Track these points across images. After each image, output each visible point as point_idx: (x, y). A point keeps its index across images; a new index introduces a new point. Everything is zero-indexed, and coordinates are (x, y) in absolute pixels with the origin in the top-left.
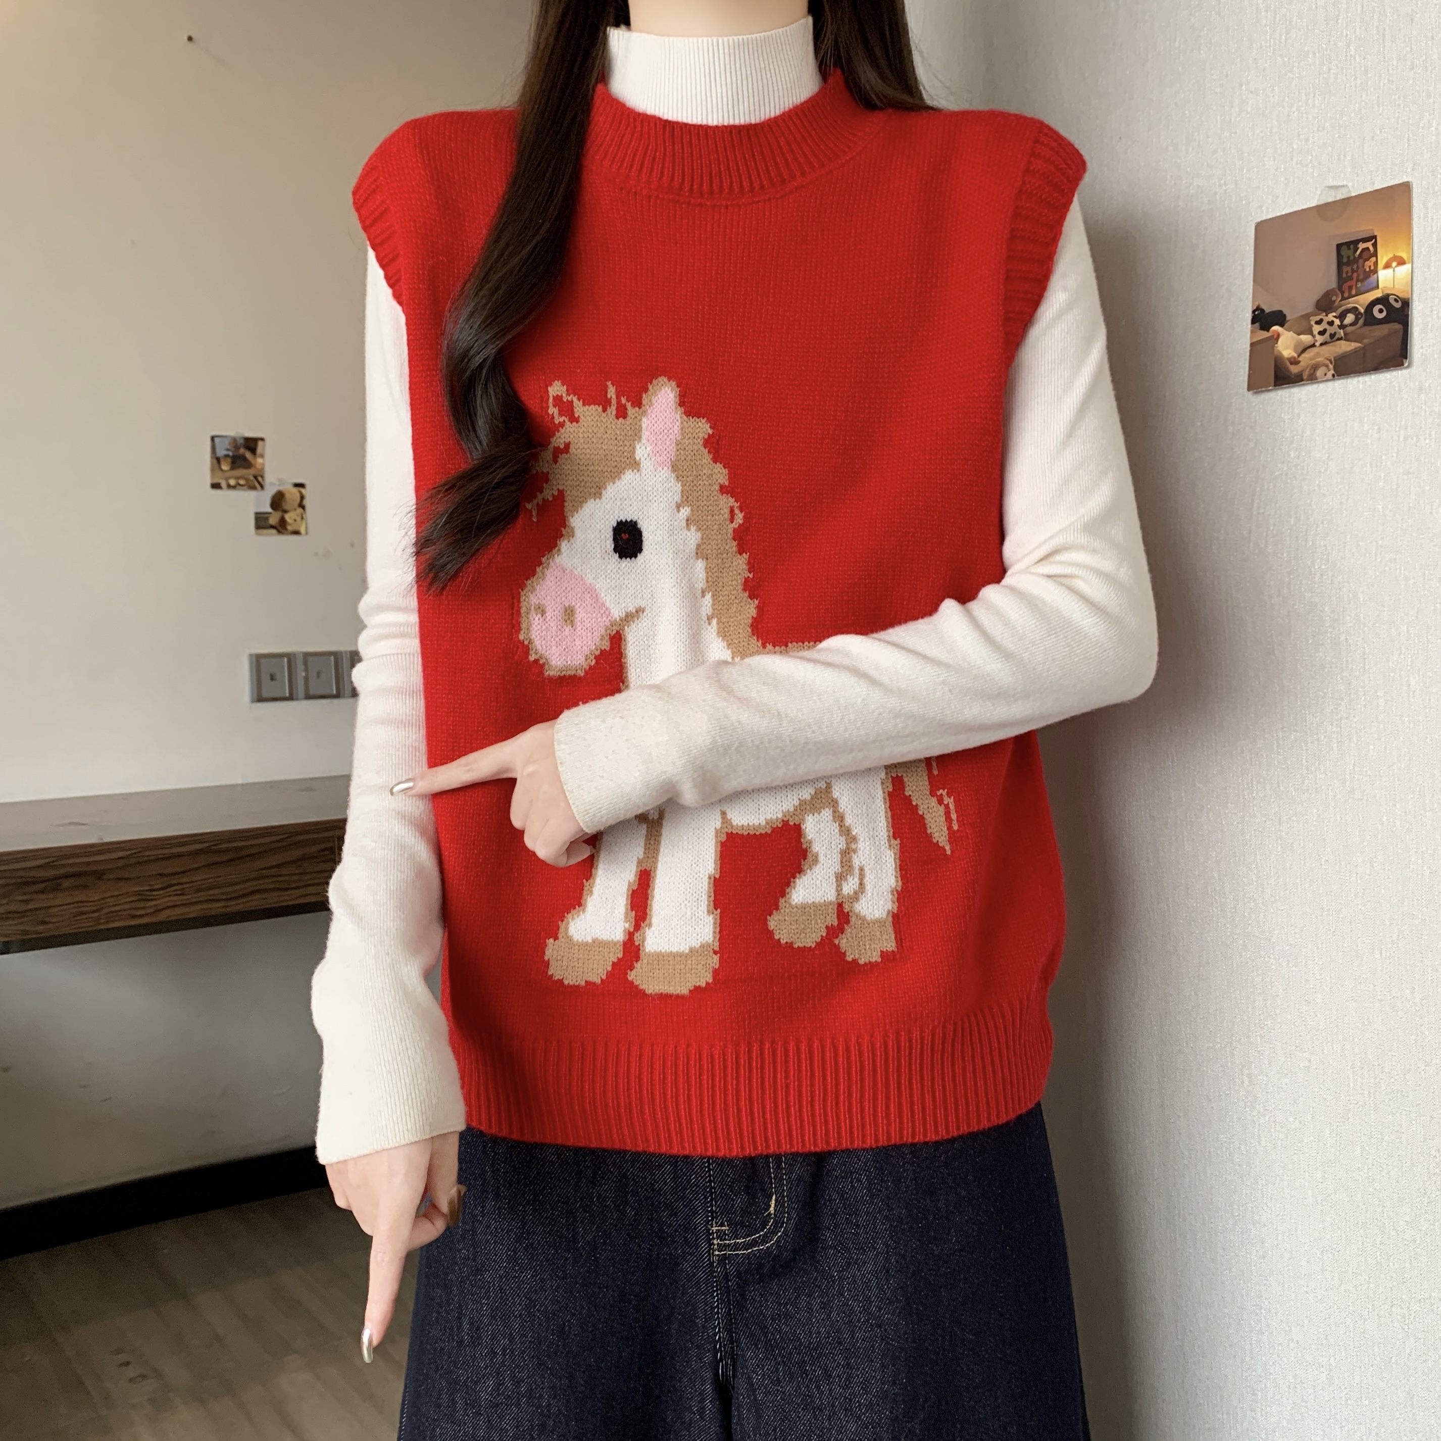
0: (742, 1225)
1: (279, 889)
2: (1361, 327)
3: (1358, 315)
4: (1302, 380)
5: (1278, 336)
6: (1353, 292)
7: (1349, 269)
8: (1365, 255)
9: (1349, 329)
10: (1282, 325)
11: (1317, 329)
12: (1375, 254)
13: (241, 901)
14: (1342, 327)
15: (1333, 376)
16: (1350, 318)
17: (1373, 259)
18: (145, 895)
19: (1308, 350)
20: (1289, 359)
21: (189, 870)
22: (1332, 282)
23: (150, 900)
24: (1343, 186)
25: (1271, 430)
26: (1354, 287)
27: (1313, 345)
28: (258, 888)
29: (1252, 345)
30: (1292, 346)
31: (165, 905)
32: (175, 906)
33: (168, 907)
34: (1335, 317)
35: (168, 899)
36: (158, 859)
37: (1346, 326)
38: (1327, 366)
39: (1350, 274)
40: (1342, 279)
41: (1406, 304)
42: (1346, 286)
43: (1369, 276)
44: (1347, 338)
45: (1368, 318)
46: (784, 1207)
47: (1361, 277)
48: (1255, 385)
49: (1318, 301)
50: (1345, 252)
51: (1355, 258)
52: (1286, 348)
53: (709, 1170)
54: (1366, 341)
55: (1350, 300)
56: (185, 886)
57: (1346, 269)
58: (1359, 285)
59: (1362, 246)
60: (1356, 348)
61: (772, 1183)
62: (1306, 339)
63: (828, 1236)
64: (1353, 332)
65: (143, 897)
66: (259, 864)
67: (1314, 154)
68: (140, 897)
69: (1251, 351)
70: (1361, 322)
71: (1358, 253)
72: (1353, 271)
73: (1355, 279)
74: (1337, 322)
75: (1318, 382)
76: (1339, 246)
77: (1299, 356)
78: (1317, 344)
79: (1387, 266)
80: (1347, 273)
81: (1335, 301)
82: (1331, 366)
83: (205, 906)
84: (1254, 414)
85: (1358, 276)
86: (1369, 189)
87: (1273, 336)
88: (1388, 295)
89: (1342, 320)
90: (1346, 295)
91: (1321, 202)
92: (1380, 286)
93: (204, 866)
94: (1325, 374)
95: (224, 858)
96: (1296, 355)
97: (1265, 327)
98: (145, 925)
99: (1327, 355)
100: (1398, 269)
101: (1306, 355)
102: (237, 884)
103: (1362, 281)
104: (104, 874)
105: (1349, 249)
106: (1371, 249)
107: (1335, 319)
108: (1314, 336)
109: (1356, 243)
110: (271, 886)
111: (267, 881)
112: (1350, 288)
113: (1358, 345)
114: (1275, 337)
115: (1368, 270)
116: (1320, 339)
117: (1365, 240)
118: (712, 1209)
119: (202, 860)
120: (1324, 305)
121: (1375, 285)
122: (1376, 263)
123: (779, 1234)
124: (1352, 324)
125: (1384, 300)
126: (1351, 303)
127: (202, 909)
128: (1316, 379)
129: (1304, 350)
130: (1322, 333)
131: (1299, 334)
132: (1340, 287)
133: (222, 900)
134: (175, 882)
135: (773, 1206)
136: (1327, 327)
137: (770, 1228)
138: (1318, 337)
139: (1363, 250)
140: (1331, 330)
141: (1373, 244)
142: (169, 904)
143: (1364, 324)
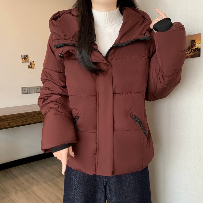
3: (194, 50)
11: (188, 51)
12: (196, 42)
14: (192, 51)
15: (190, 58)
16: (193, 50)
22: (190, 46)
28: (26, 121)
31: (13, 124)
36: (12, 117)
40: (191, 45)
41: (200, 49)
43: (195, 45)
44: (192, 53)
57: (192, 44)
59: (194, 41)
66: (26, 118)
74: (191, 51)
76: (191, 41)
82: (190, 56)
83: (18, 124)
92: (197, 46)
95: (21, 117)
100: (199, 44)
101: (187, 55)
102: (23, 120)
104: (4, 120)
110: (28, 121)
112: (192, 46)
113: (194, 54)
116: (189, 53)
117: (194, 40)
119: (18, 117)
120: (189, 48)
125: (197, 48)
126: (193, 48)
128: (188, 58)
132: (191, 46)
133: (21, 123)
140: (190, 52)
143: (195, 51)
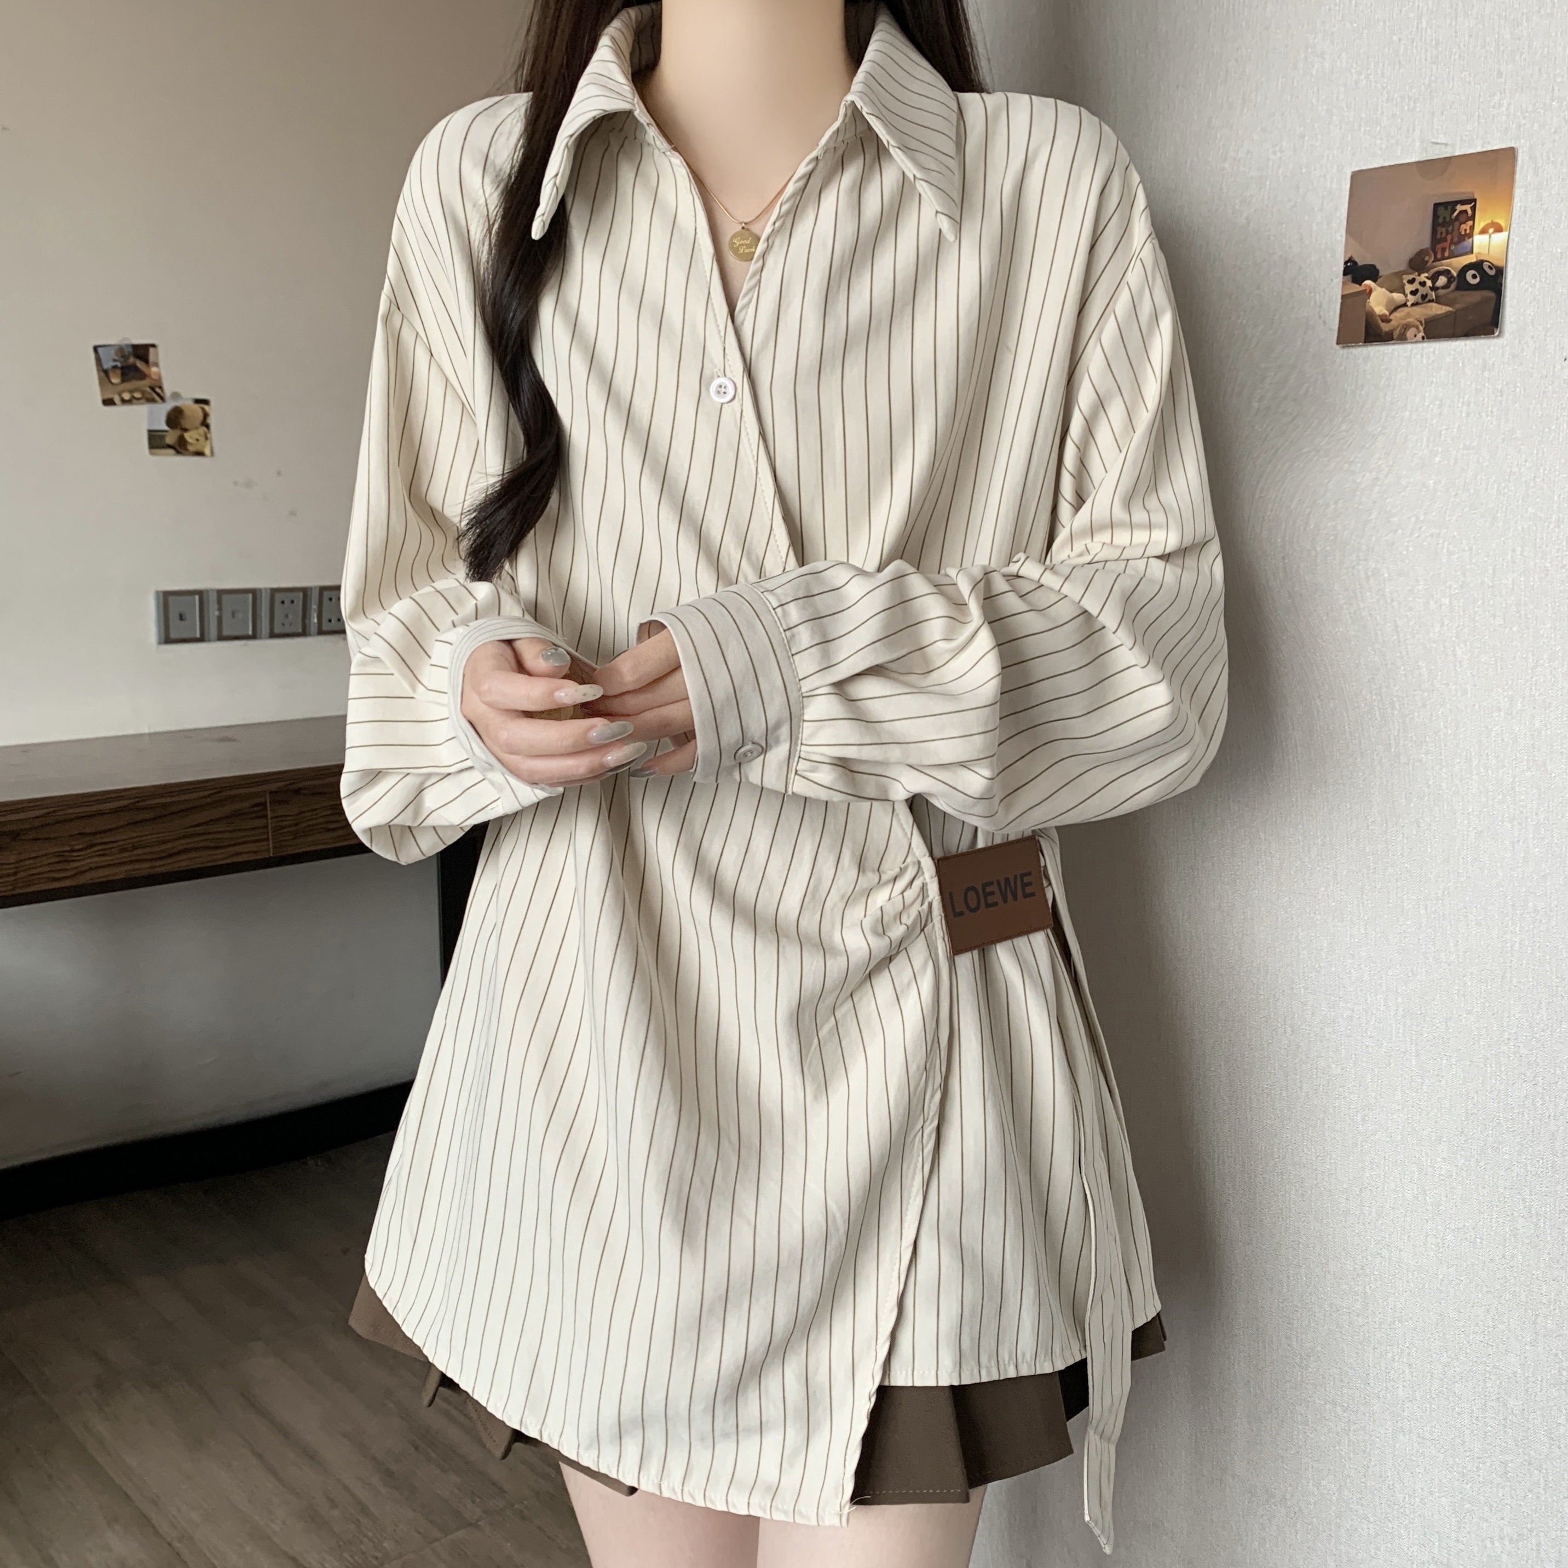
1: (208, 848)
2: (1453, 291)
3: (1450, 278)
4: (1392, 339)
5: (1371, 291)
6: (1446, 254)
7: (1444, 230)
8: (1463, 218)
9: (1441, 292)
10: (1374, 280)
11: (1409, 288)
12: (1472, 218)
13: (169, 861)
14: (1433, 288)
15: (1422, 338)
16: (1442, 280)
17: (1470, 223)
18: (64, 856)
19: (1399, 309)
20: (1381, 317)
21: (111, 830)
22: (1426, 243)
23: (70, 861)
24: (1446, 144)
26: (1447, 250)
27: (1405, 305)
28: (188, 846)
29: (1343, 297)
30: (1385, 303)
31: (87, 868)
32: (99, 867)
33: (91, 869)
34: (1427, 278)
35: (92, 860)
37: (1438, 288)
38: (1417, 328)
39: (1444, 235)
40: (1435, 240)
41: (1500, 271)
42: (1439, 247)
43: (1465, 240)
44: (1438, 300)
45: (1460, 281)
47: (1456, 239)
48: (1345, 339)
49: (1411, 261)
50: (1441, 211)
51: (1452, 220)
52: (1378, 304)
54: (1458, 306)
55: (1444, 262)
56: (108, 846)
57: (1440, 230)
58: (1453, 247)
60: (1448, 312)
62: (1397, 297)
64: (1445, 295)
65: (63, 858)
66: (186, 821)
68: (59, 859)
69: (1342, 304)
70: (1453, 286)
71: (1454, 214)
72: (1447, 233)
73: (1449, 242)
75: (1409, 343)
76: (1435, 207)
77: (1389, 314)
78: (1409, 304)
79: (1484, 231)
80: (1441, 233)
81: (1427, 262)
82: (1421, 328)
83: (130, 867)
85: (1452, 239)
87: (1365, 290)
88: (1482, 261)
90: (1439, 256)
91: (1423, 159)
92: (1475, 251)
93: (128, 824)
94: (1415, 336)
96: (1387, 313)
97: (1358, 281)
98: (65, 888)
99: (1418, 317)
100: (1493, 236)
101: (1397, 314)
102: (164, 842)
103: (1456, 244)
104: (20, 834)
105: (1446, 209)
106: (1470, 211)
107: (1427, 280)
108: (1406, 296)
109: (1451, 204)
110: (201, 844)
111: (196, 839)
112: (1444, 250)
114: (1367, 291)
115: (1463, 233)
116: (1411, 299)
117: (1463, 202)
119: (124, 819)
120: (1417, 264)
121: (1469, 249)
122: (1473, 227)
124: (1445, 287)
125: (1478, 266)
126: (1445, 265)
128: (1404, 339)
129: (1396, 309)
130: (1414, 293)
131: (1391, 292)
132: (1433, 248)
133: (151, 860)
134: (99, 841)
136: (1419, 287)
138: (1410, 297)
139: (1461, 212)
140: (1422, 291)
141: (1471, 208)
142: (93, 866)
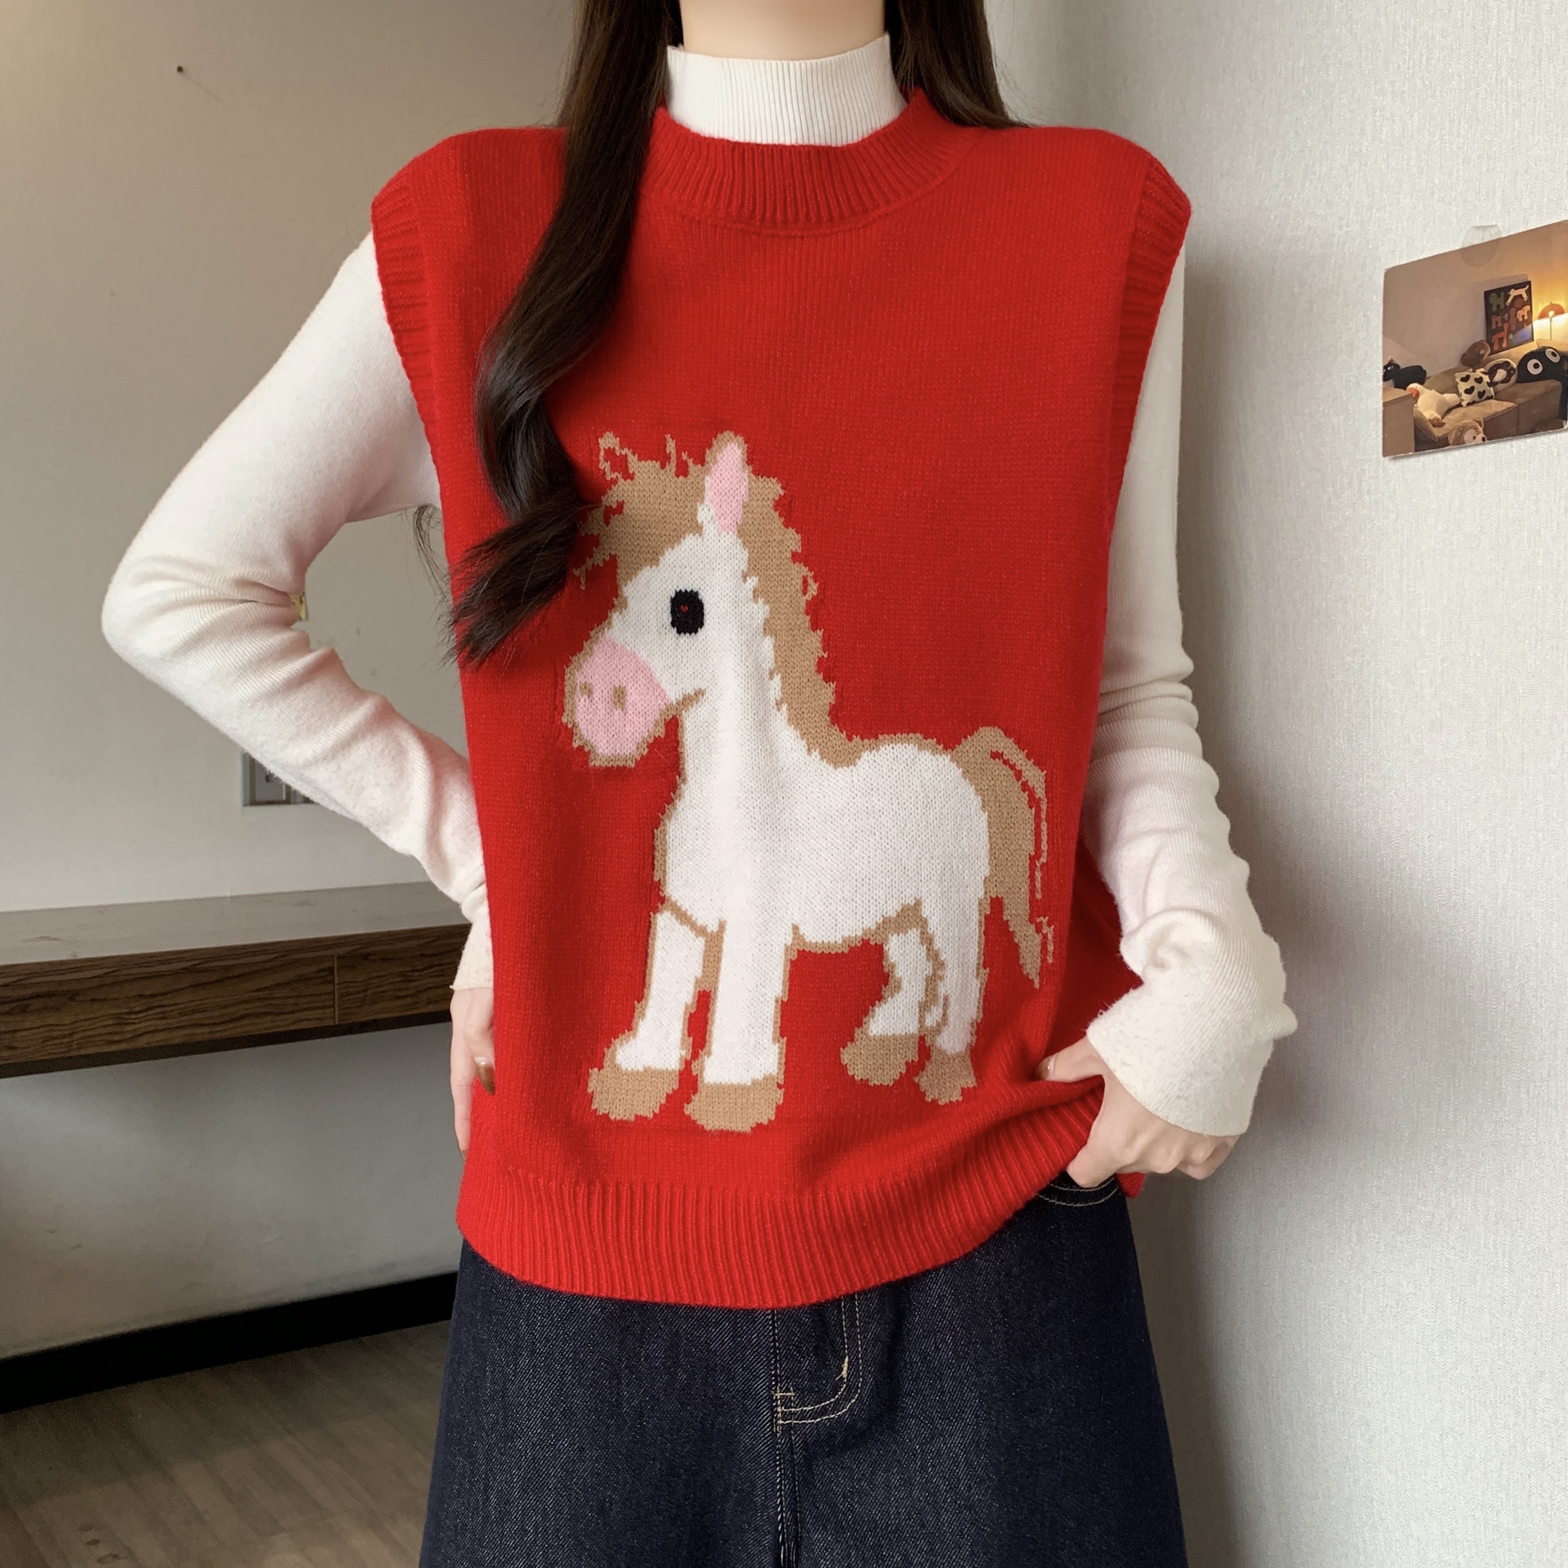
0: (811, 1390)
2: (1513, 385)
3: (1510, 371)
4: (1448, 445)
5: (1418, 395)
6: (1504, 345)
7: (1499, 319)
8: (1517, 304)
9: (1500, 387)
10: (1422, 383)
11: (1463, 386)
12: (1529, 302)
13: (233, 1025)
14: (1490, 384)
15: (1483, 439)
16: (1501, 374)
17: (1528, 307)
18: (121, 1018)
19: (1453, 411)
20: (1431, 421)
21: (173, 991)
22: (1480, 335)
23: (128, 1024)
24: (1492, 226)
25: (1413, 500)
26: (1505, 340)
27: (1459, 406)
28: (250, 1011)
29: (1385, 404)
30: (1435, 406)
31: (146, 1031)
32: (156, 1031)
33: (149, 1032)
34: (1484, 373)
37: (1497, 383)
38: (1476, 429)
39: (1500, 324)
40: (1491, 331)
41: (1564, 358)
42: (1495, 338)
43: (1523, 327)
44: (1497, 396)
45: (1522, 375)
46: (858, 1371)
47: (1513, 328)
48: (1392, 449)
49: (1464, 355)
50: (1493, 297)
51: (1506, 306)
52: (1427, 408)
53: (774, 1328)
54: (1521, 400)
55: (1501, 354)
56: (167, 1009)
57: (1495, 319)
58: (1511, 336)
59: (1513, 293)
60: (1508, 408)
61: (843, 1343)
62: (1450, 398)
63: (909, 1404)
64: (1504, 390)
67: (1458, 190)
68: (116, 1021)
69: (1384, 412)
70: (1514, 378)
71: (1509, 301)
72: (1503, 321)
73: (1506, 330)
74: (1486, 379)
75: (1466, 447)
76: (1487, 294)
77: (1442, 418)
78: (1464, 404)
79: (1543, 315)
80: (1496, 323)
81: (1483, 355)
82: (1481, 429)
83: (191, 1031)
84: (1392, 482)
85: (1510, 326)
86: (1522, 229)
87: (1411, 394)
88: (1544, 349)
89: (1492, 378)
90: (1496, 348)
91: (1467, 245)
92: (1535, 338)
93: (189, 987)
94: (1474, 438)
95: (215, 977)
96: (1439, 417)
97: (1401, 385)
98: (124, 1051)
99: (1476, 417)
100: (1556, 319)
101: (1451, 416)
102: (225, 1007)
103: (1514, 333)
104: (78, 994)
105: (1499, 296)
106: (1525, 296)
107: (1483, 376)
108: (1459, 395)
109: (1507, 289)
110: (265, 1010)
112: (1501, 340)
113: (1510, 404)
114: (1414, 395)
115: (1521, 320)
116: (1467, 398)
117: (1517, 287)
118: (776, 1372)
119: (186, 979)
120: (1471, 359)
121: (1529, 336)
122: (1530, 312)
123: (853, 1401)
124: (1503, 382)
125: (1539, 354)
126: (1503, 357)
127: (186, 1035)
128: (1464, 443)
129: (1449, 411)
130: (1468, 391)
131: (1442, 393)
133: (212, 1025)
134: (158, 1003)
135: (845, 1369)
136: (1475, 384)
137: (842, 1394)
138: (1465, 396)
139: (1516, 298)
140: (1479, 388)
141: (1527, 291)
142: (153, 1028)
143: (1518, 381)
